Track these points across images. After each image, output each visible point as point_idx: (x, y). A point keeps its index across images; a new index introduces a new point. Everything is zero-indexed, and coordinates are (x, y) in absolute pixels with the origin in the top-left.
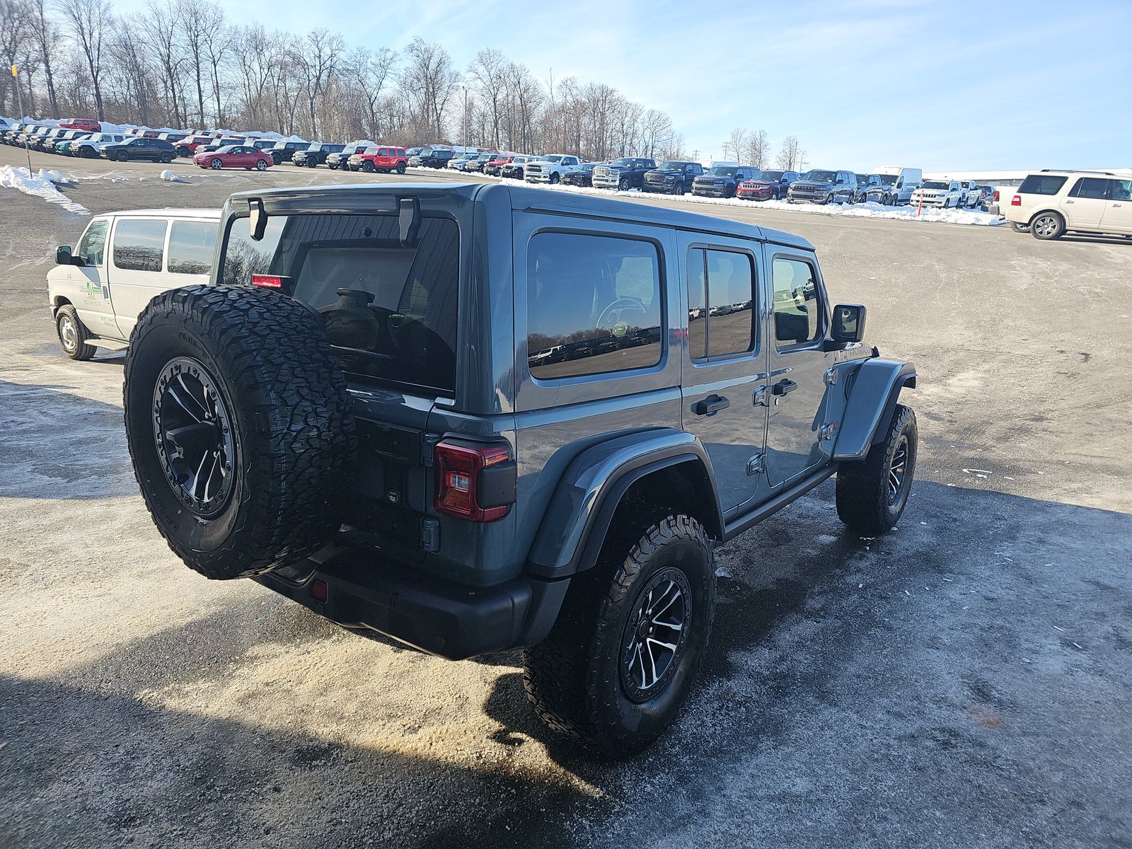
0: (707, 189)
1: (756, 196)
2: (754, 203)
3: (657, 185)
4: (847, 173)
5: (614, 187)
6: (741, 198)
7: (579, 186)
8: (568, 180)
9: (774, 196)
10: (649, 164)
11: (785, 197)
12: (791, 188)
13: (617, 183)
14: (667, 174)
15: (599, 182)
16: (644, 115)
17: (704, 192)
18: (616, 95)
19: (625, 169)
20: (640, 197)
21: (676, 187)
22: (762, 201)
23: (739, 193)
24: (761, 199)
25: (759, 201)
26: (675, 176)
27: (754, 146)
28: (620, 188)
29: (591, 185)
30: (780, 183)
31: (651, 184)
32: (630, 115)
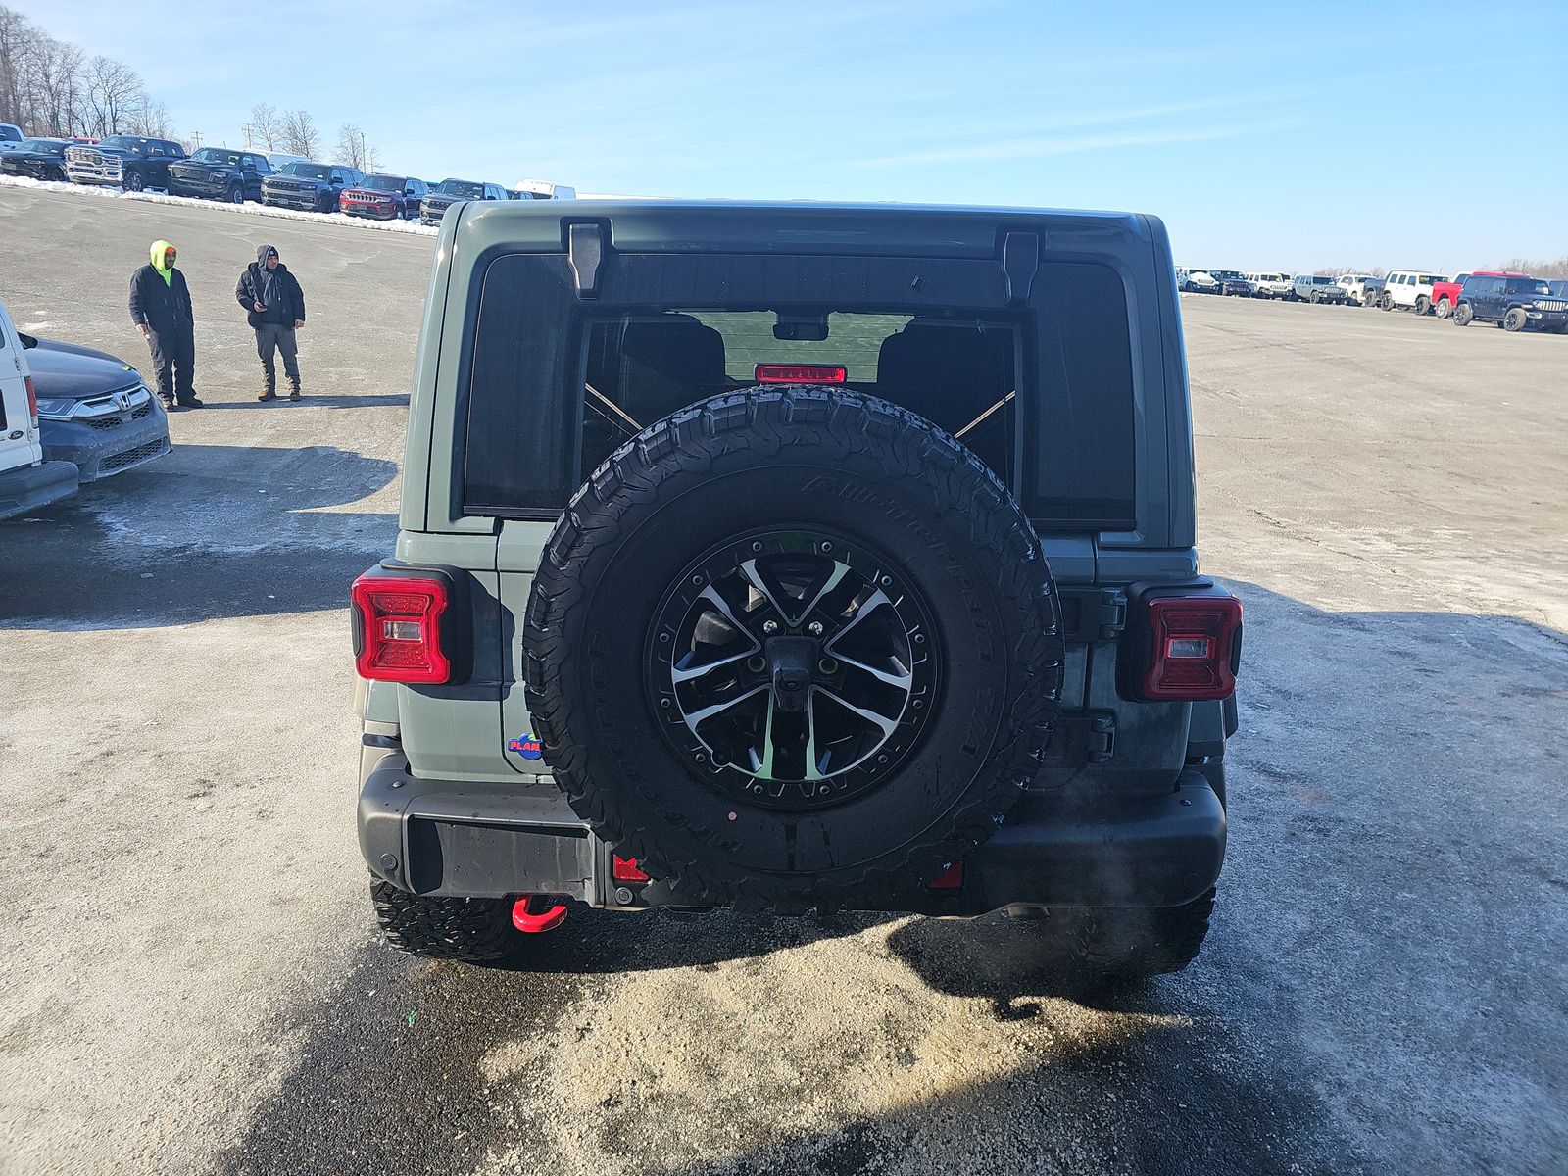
0: (289, 197)
1: (371, 212)
2: (372, 223)
3: (198, 185)
4: (497, 188)
5: (114, 184)
6: (348, 214)
7: (39, 179)
8: (13, 167)
9: (399, 214)
10: (172, 150)
11: (417, 216)
12: (425, 203)
13: (120, 177)
14: (212, 169)
15: (82, 174)
16: (85, 65)
17: (284, 201)
18: (26, 25)
19: (130, 156)
20: (170, 204)
21: (231, 190)
22: (386, 220)
23: (344, 206)
24: (383, 217)
25: (381, 220)
26: (228, 173)
27: (293, 133)
28: (126, 185)
29: (64, 179)
30: (404, 195)
31: (183, 183)
32: (59, 61)
